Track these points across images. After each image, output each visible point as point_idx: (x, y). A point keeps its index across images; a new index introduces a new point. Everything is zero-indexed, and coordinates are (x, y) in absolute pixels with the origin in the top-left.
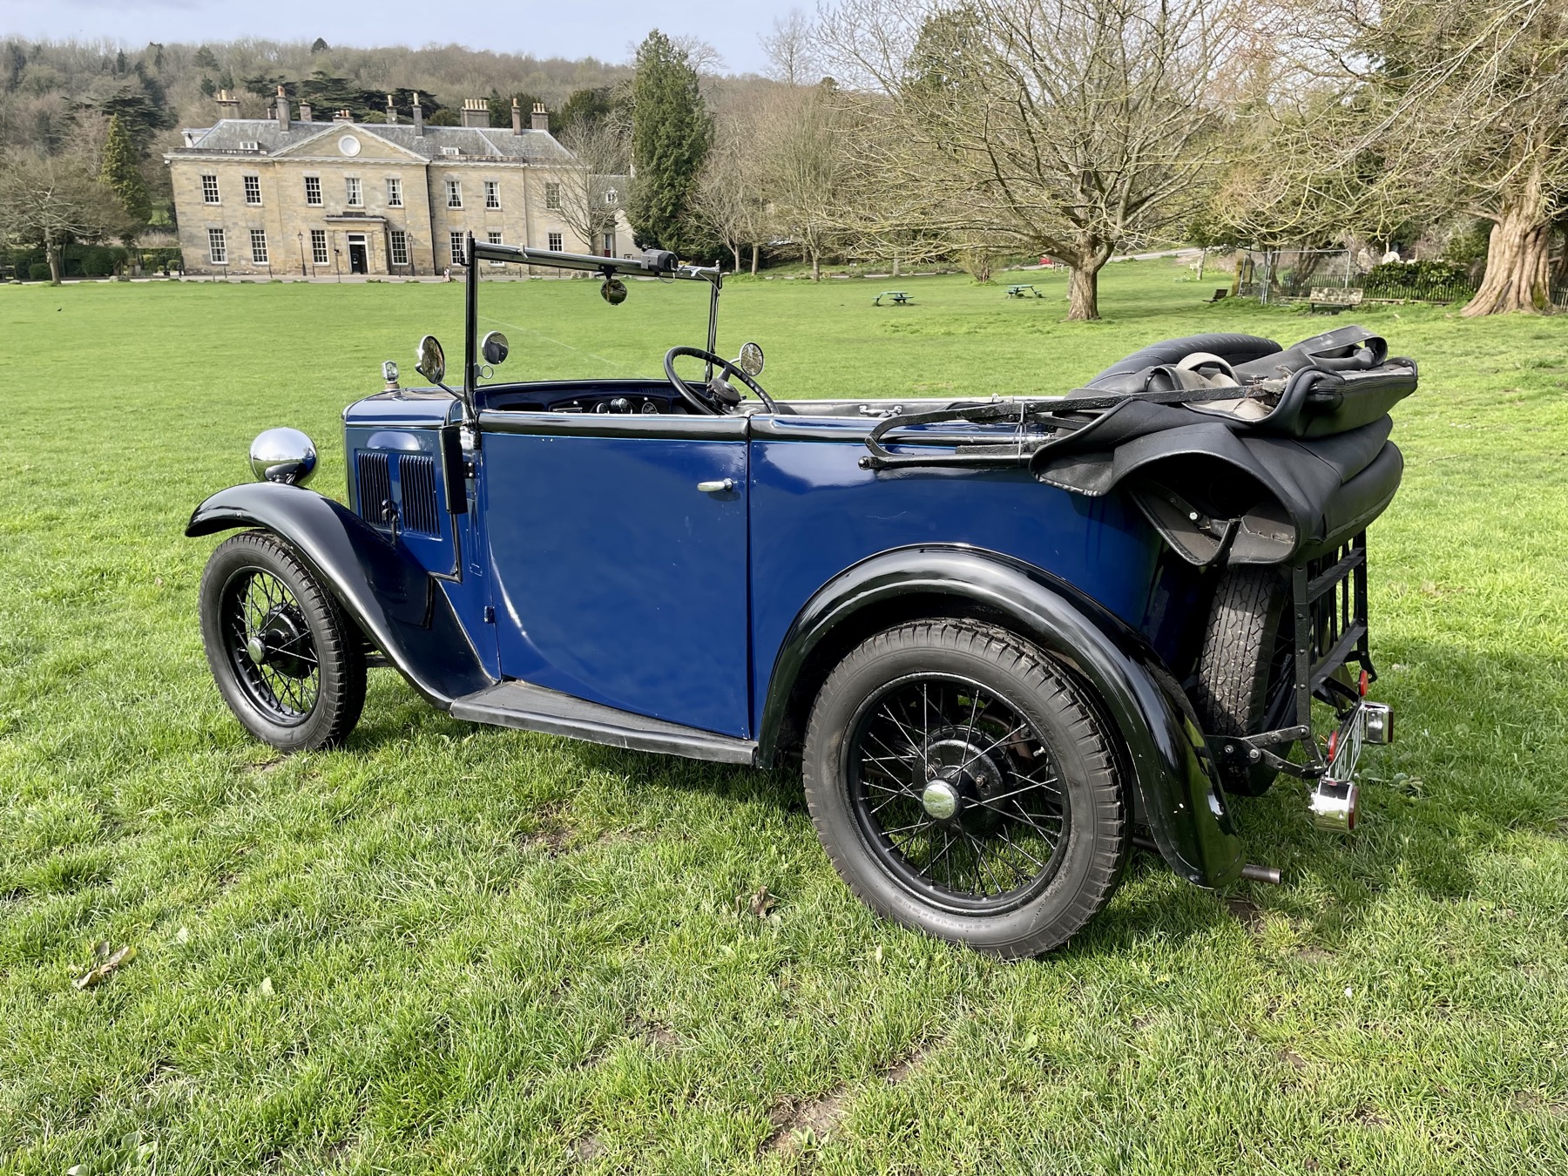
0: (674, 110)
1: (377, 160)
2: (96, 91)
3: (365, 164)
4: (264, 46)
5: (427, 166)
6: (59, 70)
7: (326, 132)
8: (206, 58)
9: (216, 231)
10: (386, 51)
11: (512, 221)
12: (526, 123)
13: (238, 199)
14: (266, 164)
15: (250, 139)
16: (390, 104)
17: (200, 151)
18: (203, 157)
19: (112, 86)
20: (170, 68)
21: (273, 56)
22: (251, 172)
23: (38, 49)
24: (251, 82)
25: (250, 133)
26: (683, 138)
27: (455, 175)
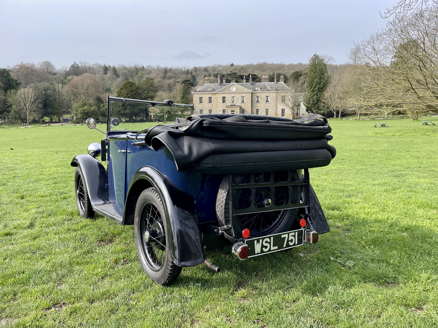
0: (319, 74)
1: (240, 92)
2: (181, 78)
3: (237, 93)
4: (219, 66)
5: (252, 93)
6: (174, 74)
7: (228, 86)
8: (206, 70)
9: (201, 110)
10: (248, 65)
11: (272, 106)
12: (278, 81)
13: (207, 103)
14: (214, 94)
15: (211, 88)
16: (244, 78)
17: (199, 91)
18: (200, 93)
19: (184, 77)
20: (198, 72)
21: (221, 68)
22: (210, 96)
23: (170, 69)
24: (215, 75)
25: (211, 87)
26: (321, 82)
27: (258, 95)
